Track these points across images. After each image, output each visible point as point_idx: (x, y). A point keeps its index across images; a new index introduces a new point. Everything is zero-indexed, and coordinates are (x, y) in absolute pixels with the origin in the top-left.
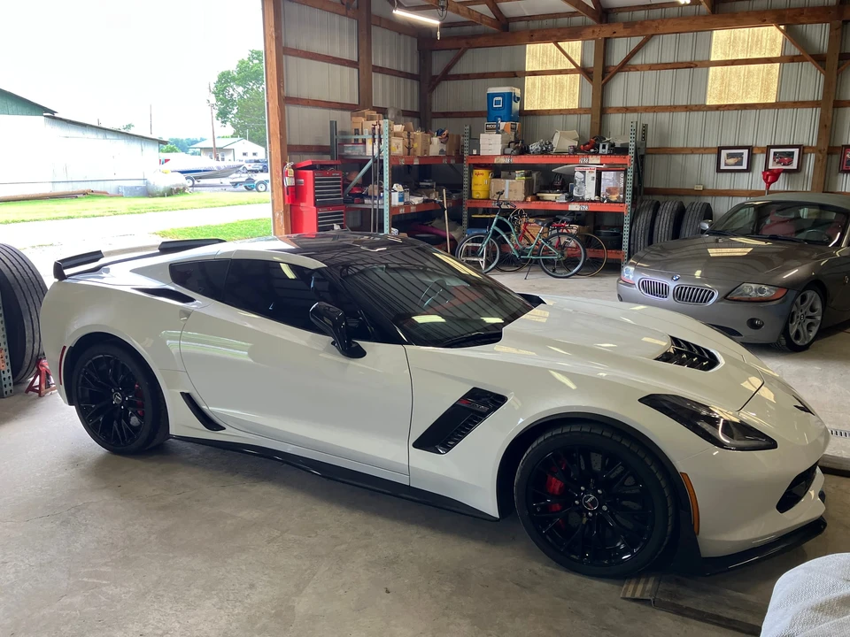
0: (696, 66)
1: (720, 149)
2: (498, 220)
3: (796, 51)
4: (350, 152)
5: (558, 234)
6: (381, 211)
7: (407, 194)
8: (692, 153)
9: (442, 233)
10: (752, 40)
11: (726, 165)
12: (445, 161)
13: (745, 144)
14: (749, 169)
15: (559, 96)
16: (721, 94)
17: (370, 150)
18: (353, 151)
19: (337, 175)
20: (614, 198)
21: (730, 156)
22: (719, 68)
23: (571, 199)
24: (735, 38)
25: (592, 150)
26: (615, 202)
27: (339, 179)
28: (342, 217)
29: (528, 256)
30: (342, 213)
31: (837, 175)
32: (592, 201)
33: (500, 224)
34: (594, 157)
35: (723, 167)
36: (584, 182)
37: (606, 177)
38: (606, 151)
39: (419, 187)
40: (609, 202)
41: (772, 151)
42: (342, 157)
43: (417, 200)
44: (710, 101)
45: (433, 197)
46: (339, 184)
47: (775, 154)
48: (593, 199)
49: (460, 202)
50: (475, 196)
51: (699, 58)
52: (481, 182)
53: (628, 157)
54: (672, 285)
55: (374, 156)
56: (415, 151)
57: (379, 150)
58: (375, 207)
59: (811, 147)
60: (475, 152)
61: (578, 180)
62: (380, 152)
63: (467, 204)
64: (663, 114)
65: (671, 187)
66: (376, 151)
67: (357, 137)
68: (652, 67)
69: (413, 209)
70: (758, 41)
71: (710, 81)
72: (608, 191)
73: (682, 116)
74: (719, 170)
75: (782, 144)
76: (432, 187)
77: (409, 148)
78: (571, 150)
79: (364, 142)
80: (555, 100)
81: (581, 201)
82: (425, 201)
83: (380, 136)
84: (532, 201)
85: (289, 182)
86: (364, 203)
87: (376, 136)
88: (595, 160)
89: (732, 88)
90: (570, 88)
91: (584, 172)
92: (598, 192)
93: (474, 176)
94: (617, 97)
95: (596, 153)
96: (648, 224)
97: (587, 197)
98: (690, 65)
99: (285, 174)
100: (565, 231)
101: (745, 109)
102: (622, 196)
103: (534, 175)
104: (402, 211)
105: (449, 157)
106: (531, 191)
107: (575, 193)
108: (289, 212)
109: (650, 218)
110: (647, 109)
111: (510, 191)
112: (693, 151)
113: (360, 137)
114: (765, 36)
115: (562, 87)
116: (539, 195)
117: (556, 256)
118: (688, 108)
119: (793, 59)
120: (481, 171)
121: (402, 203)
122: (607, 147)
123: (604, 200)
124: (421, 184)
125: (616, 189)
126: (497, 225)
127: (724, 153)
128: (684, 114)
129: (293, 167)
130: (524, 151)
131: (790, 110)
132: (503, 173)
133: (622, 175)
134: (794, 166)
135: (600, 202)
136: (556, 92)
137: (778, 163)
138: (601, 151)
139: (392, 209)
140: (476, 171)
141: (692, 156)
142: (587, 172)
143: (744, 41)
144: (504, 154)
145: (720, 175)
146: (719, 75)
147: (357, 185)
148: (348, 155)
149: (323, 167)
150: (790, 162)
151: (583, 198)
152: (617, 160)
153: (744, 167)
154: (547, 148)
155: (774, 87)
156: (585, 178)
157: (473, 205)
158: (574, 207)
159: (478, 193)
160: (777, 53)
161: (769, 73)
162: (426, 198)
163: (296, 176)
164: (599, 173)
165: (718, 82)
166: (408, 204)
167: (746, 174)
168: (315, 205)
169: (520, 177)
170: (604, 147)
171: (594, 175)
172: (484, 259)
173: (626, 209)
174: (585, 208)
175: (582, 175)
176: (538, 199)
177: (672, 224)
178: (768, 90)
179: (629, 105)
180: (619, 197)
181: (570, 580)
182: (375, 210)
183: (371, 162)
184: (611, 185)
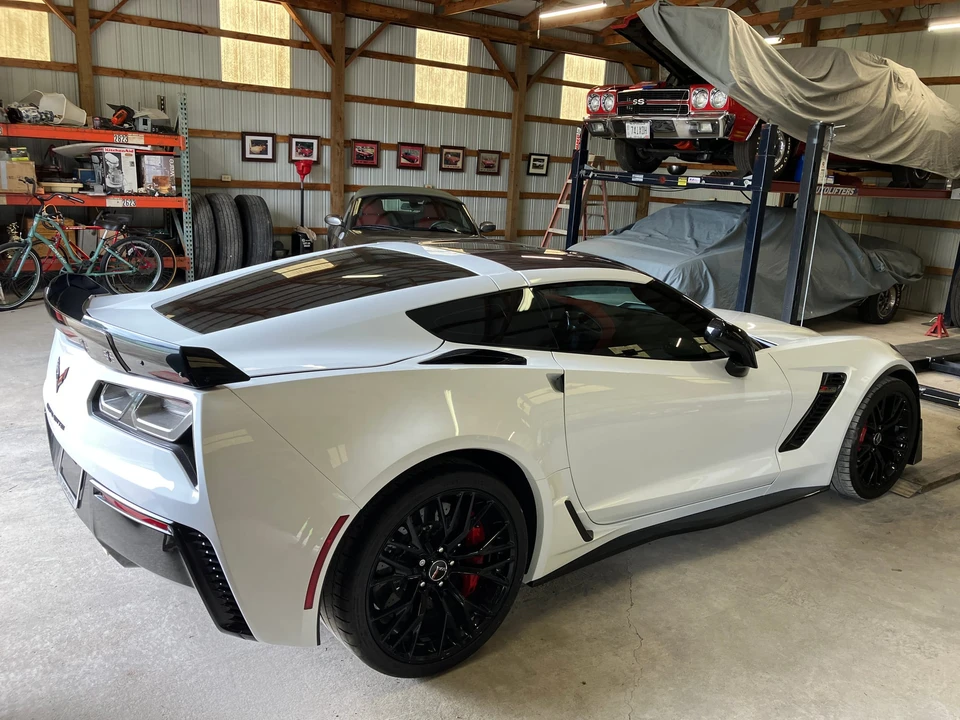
0: (206, 33)
1: (243, 135)
3: (303, 38)
8: (215, 137)
10: (262, 16)
11: (251, 153)
13: (267, 131)
14: (273, 160)
15: (18, 39)
16: (236, 71)
20: (165, 190)
21: (255, 143)
22: (230, 40)
23: (111, 192)
24: (243, 9)
25: (126, 126)
26: (169, 196)
31: (348, 168)
32: (137, 194)
34: (131, 134)
35: (248, 155)
36: (120, 168)
37: (152, 163)
38: (148, 128)
40: (161, 195)
41: (295, 140)
44: (226, 78)
47: (297, 143)
48: (136, 191)
51: (207, 23)
53: (180, 138)
59: (326, 139)
61: (111, 166)
64: (173, 85)
68: (152, 22)
70: (267, 18)
71: (222, 54)
72: (155, 180)
73: (195, 91)
74: (245, 159)
75: (300, 134)
78: (96, 122)
80: (11, 45)
81: (121, 194)
88: (137, 139)
89: (246, 66)
90: (34, 30)
91: (118, 155)
92: (140, 183)
94: (108, 55)
95: (134, 130)
97: (127, 189)
98: (199, 30)
101: (264, 92)
102: (175, 187)
107: (110, 184)
109: (211, 215)
110: (152, 77)
111: (10, 178)
112: (213, 134)
114: (273, 14)
115: (21, 28)
116: (44, 184)
118: (202, 82)
119: (303, 45)
122: (149, 123)
123: (153, 193)
125: (165, 178)
127: (249, 139)
128: (197, 88)
130: (13, 118)
131: (304, 99)
133: (172, 161)
134: (314, 158)
135: (148, 195)
136: (11, 33)
137: (300, 153)
138: (141, 127)
141: (213, 140)
142: (123, 154)
143: (253, 13)
145: (246, 164)
146: (231, 48)
150: (311, 154)
151: (122, 191)
152: (166, 140)
153: (269, 156)
154: (46, 117)
155: (287, 71)
156: (120, 162)
158: (113, 202)
160: (286, 36)
161: (280, 56)
164: (139, 156)
165: (231, 57)
167: (271, 164)
169: (19, 157)
170: (145, 123)
171: (133, 159)
173: (185, 202)
174: (131, 203)
175: (116, 159)
178: (281, 74)
179: (126, 67)
180: (170, 189)
184: (159, 173)
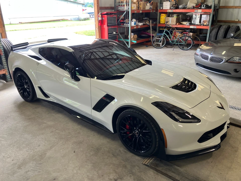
2: (166, 31)
4: (120, 9)
5: (184, 36)
6: (128, 28)
7: (137, 22)
8: (236, 8)
9: (149, 34)
12: (151, 11)
17: (126, 8)
18: (121, 8)
19: (115, 16)
20: (205, 24)
23: (191, 24)
25: (199, 7)
26: (206, 25)
27: (116, 18)
28: (117, 30)
29: (175, 43)
30: (116, 28)
32: (198, 25)
33: (166, 32)
34: (200, 10)
36: (196, 18)
37: (203, 17)
38: (204, 8)
39: (143, 20)
40: (203, 25)
42: (118, 10)
43: (140, 24)
45: (147, 23)
46: (116, 19)
48: (198, 24)
49: (156, 24)
50: (161, 22)
52: (163, 18)
53: (211, 10)
54: (210, 56)
55: (126, 10)
56: (140, 8)
57: (128, 8)
58: (127, 26)
60: (161, 8)
61: (194, 18)
62: (128, 9)
63: (158, 25)
65: (227, 20)
66: (127, 8)
67: (122, 4)
69: (139, 27)
72: (204, 21)
76: (147, 20)
77: (138, 7)
78: (192, 7)
79: (124, 6)
81: (194, 25)
82: (144, 24)
83: (128, 3)
84: (178, 25)
85: (100, 19)
86: (124, 25)
87: (127, 4)
88: (200, 11)
91: (196, 15)
92: (200, 22)
93: (161, 16)
95: (201, 8)
96: (216, 33)
97: (196, 24)
99: (99, 16)
100: (187, 35)
102: (208, 23)
103: (180, 16)
104: (135, 28)
105: (153, 10)
106: (179, 21)
107: (192, 22)
108: (100, 28)
109: (217, 31)
111: (171, 21)
112: (236, 7)
113: (123, 4)
116: (181, 22)
117: (183, 43)
120: (163, 14)
121: (135, 25)
122: (204, 6)
123: (202, 24)
124: (144, 19)
125: (206, 21)
126: (165, 33)
129: (101, 14)
130: (177, 8)
132: (170, 15)
133: (209, 16)
135: (201, 25)
138: (202, 7)
139: (132, 27)
140: (162, 14)
141: (236, 9)
142: (197, 15)
144: (170, 9)
147: (122, 19)
148: (119, 10)
149: (111, 14)
151: (195, 24)
152: (207, 11)
154: (185, 7)
156: (196, 17)
157: (160, 26)
158: (192, 27)
159: (162, 22)
162: (144, 23)
163: (102, 17)
164: (201, 15)
166: (137, 25)
168: (107, 26)
169: (175, 17)
170: (203, 6)
171: (199, 16)
172: (161, 43)
173: (209, 28)
174: (195, 27)
176: (181, 24)
177: (224, 33)
180: (207, 24)
181: (130, 155)
182: (126, 27)
183: (125, 12)
184: (205, 19)
